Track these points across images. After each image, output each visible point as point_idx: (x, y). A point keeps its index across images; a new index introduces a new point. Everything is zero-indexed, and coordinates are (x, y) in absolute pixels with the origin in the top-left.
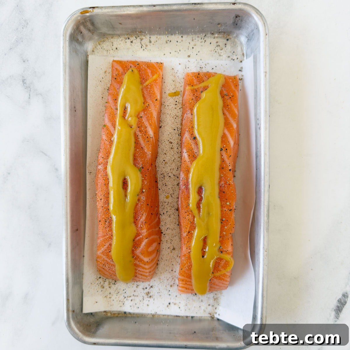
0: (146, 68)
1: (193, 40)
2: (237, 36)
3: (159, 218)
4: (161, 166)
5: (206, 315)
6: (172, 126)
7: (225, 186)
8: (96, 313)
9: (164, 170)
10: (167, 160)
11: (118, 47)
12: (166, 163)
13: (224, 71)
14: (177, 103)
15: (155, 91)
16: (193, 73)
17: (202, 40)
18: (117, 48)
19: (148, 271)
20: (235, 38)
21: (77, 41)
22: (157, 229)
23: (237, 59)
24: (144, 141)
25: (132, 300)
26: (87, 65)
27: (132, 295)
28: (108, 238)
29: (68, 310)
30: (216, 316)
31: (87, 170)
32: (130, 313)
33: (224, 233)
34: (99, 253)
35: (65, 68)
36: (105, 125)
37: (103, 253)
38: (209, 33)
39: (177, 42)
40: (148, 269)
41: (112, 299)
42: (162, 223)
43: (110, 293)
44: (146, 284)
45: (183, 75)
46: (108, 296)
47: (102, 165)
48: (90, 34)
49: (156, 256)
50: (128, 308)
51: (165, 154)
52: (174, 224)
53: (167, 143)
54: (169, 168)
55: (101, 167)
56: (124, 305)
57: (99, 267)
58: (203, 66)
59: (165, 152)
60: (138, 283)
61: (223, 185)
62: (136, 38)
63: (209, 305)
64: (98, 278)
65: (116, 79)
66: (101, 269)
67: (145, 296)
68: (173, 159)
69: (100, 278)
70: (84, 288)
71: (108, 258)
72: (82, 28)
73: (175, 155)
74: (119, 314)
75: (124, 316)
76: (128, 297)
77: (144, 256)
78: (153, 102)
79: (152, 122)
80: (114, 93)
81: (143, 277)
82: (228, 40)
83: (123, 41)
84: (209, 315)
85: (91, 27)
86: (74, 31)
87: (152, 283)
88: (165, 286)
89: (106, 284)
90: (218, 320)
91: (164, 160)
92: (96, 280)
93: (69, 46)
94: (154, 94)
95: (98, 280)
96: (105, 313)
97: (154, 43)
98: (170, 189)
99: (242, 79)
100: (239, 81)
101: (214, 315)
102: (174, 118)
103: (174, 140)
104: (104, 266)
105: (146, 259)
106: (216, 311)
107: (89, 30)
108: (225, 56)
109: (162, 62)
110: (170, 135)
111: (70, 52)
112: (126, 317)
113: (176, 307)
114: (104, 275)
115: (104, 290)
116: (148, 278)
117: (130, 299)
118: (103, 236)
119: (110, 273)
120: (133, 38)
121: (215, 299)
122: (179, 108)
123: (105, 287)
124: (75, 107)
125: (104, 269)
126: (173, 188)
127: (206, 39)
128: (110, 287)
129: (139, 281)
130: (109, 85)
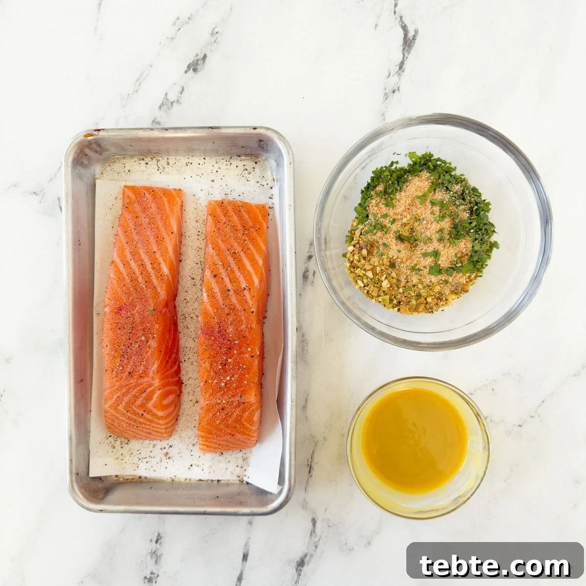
0: (162, 195)
1: (217, 163)
2: (266, 159)
3: (179, 367)
4: (181, 305)
5: (233, 479)
6: (194, 259)
7: (245, 330)
8: (106, 477)
9: (185, 310)
10: (188, 299)
11: (131, 169)
12: (187, 302)
13: (253, 198)
14: (199, 234)
15: (171, 222)
16: (216, 202)
17: (228, 163)
18: (129, 171)
19: (163, 427)
20: (264, 160)
21: (82, 164)
22: (176, 379)
23: (267, 184)
24: (158, 279)
25: (147, 462)
26: (94, 189)
27: (148, 456)
28: (115, 389)
29: (71, 472)
30: (246, 479)
31: (94, 311)
32: (146, 478)
33: (245, 382)
34: (107, 406)
35: (67, 198)
36: (113, 261)
37: (111, 407)
38: (235, 155)
39: (199, 164)
40: (163, 425)
41: (124, 461)
42: (183, 372)
43: (122, 455)
44: (164, 443)
45: (206, 203)
46: (121, 458)
47: (108, 307)
48: (97, 155)
49: (174, 410)
50: (143, 471)
51: (187, 292)
52: (197, 373)
53: (189, 279)
54: (191, 308)
55: (107, 310)
56: (139, 467)
57: (107, 423)
58: (229, 192)
59: (186, 289)
60: (155, 442)
61: (244, 329)
62: (152, 159)
63: (237, 466)
64: (108, 437)
65: (127, 207)
66: (109, 425)
67: (164, 458)
68: (196, 297)
69: (110, 436)
70: (91, 448)
71: (116, 412)
72: (87, 151)
73: (198, 292)
74: (133, 479)
75: (139, 481)
76: (142, 458)
77: (158, 410)
78: (168, 235)
79: (166, 258)
80: (125, 224)
81: (159, 434)
82: (256, 163)
83: (137, 162)
84: (238, 479)
85: (98, 149)
86: (78, 155)
87: (171, 441)
88: (186, 446)
89: (118, 443)
90: (248, 483)
91: (185, 299)
92: (105, 439)
93: (72, 172)
94: (170, 225)
95: (107, 439)
96: (116, 478)
97: (172, 165)
98: (193, 332)
99: (272, 207)
100: (269, 210)
101: (243, 479)
102: (197, 250)
103: (197, 275)
104: (113, 422)
105: (160, 414)
106: (246, 473)
107: (96, 152)
108: (253, 182)
109: (181, 189)
110: (192, 270)
111: (73, 180)
112: (141, 482)
113: (199, 469)
114: (114, 432)
115: (115, 450)
116: (164, 435)
117: (146, 460)
118: (110, 388)
119: (120, 430)
120: (148, 160)
121: (244, 460)
122: (202, 239)
123: (117, 448)
124: (79, 240)
125: (113, 425)
126: (196, 331)
127: (231, 162)
128: (122, 447)
129: (155, 439)
130: (120, 213)
